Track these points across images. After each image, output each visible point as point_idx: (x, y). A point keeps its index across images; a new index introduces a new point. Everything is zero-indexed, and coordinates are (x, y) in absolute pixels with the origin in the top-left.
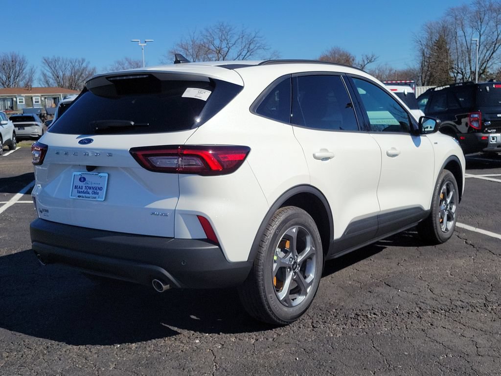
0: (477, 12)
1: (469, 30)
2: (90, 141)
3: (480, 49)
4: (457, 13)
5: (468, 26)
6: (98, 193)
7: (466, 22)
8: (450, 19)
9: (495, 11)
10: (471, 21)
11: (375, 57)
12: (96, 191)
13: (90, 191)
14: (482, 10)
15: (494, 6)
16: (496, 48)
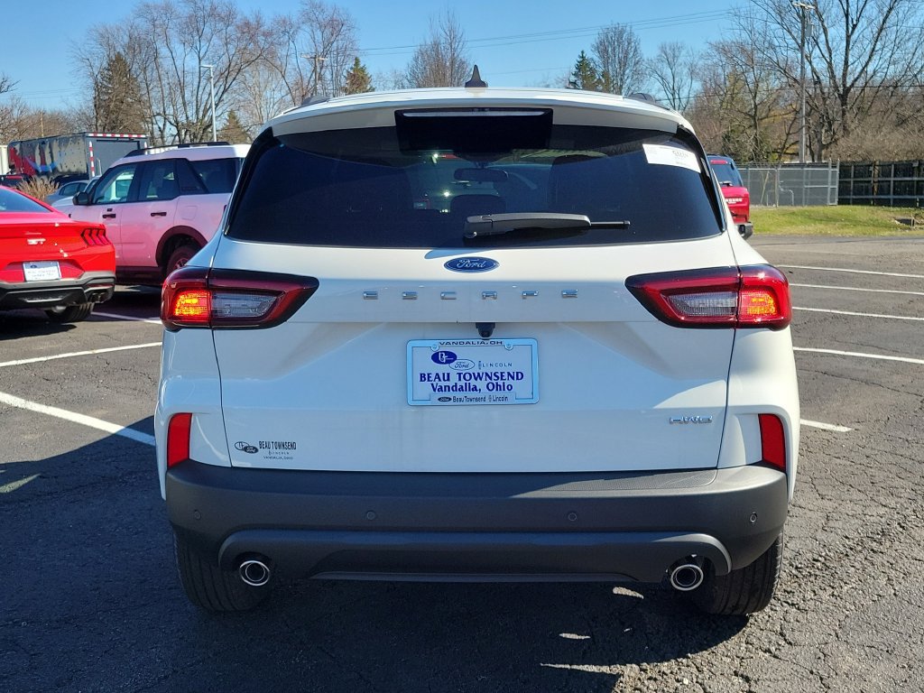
0: (190, 17)
1: (178, 49)
2: (489, 264)
3: (201, 84)
4: (155, 15)
5: (176, 40)
6: (510, 388)
7: (172, 33)
8: (143, 25)
9: (222, 19)
10: (182, 32)
11: (7, 84)
12: (500, 382)
13: (481, 384)
14: (199, 15)
15: (219, 10)
16: (227, 86)
